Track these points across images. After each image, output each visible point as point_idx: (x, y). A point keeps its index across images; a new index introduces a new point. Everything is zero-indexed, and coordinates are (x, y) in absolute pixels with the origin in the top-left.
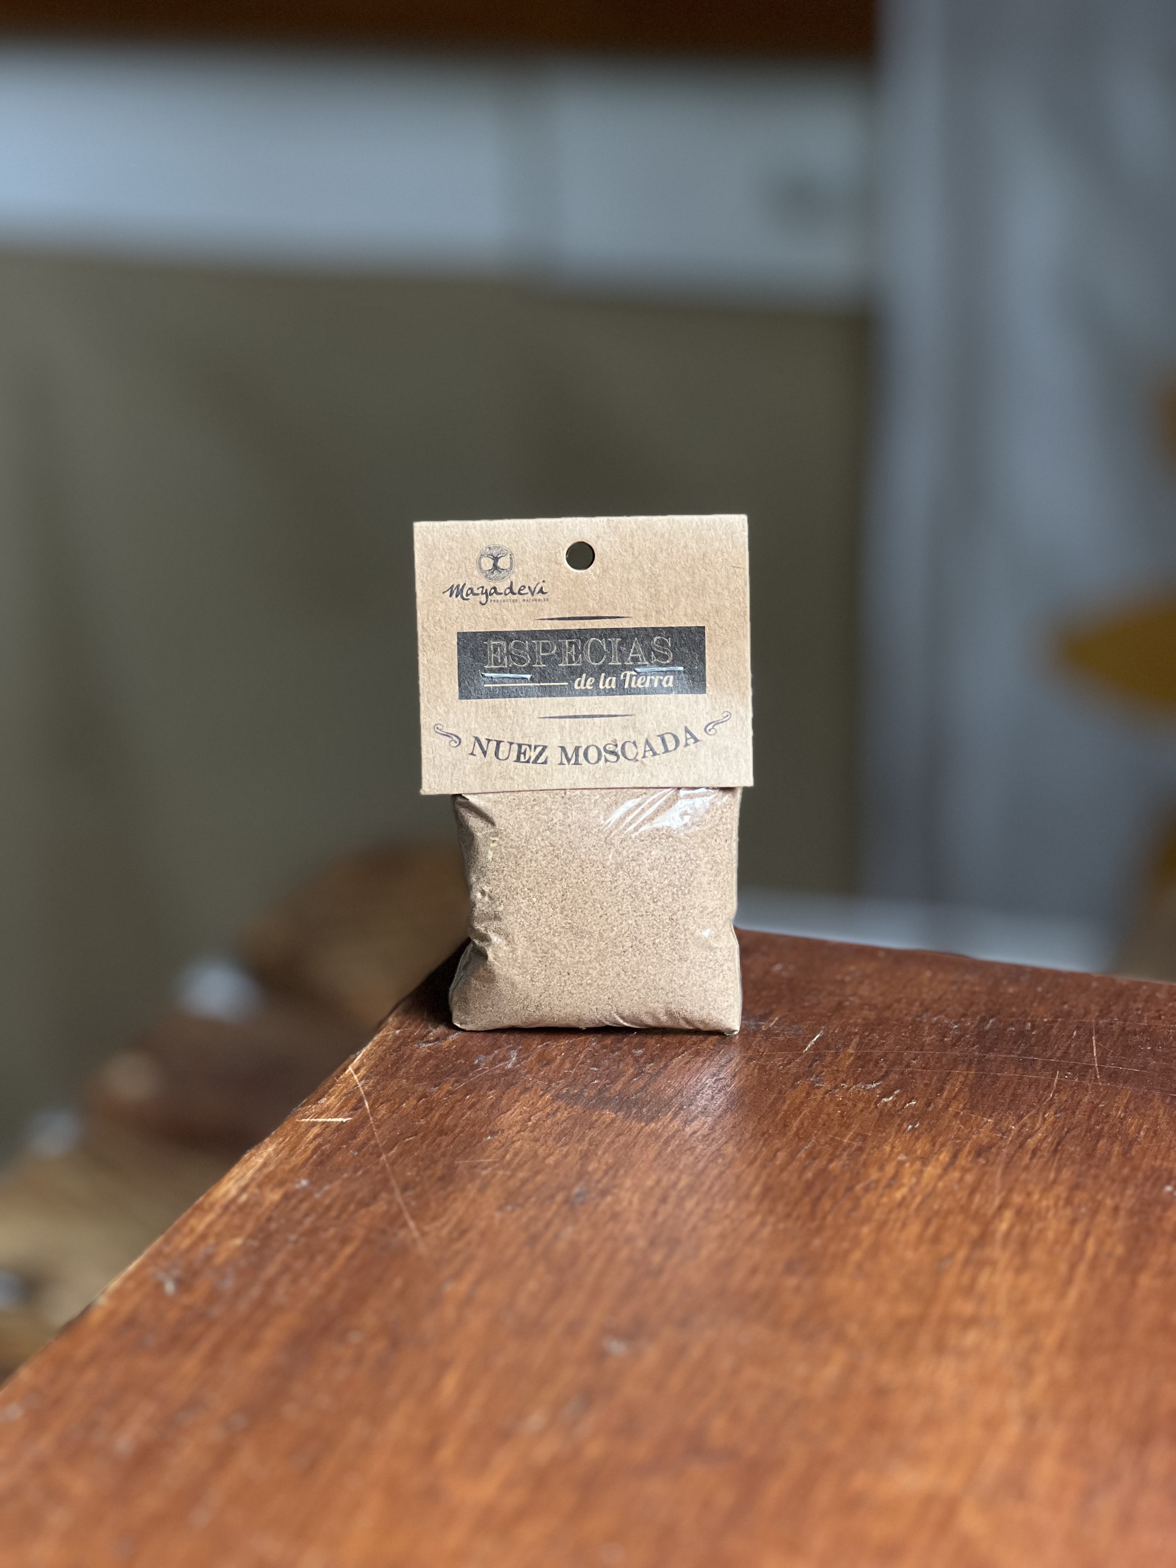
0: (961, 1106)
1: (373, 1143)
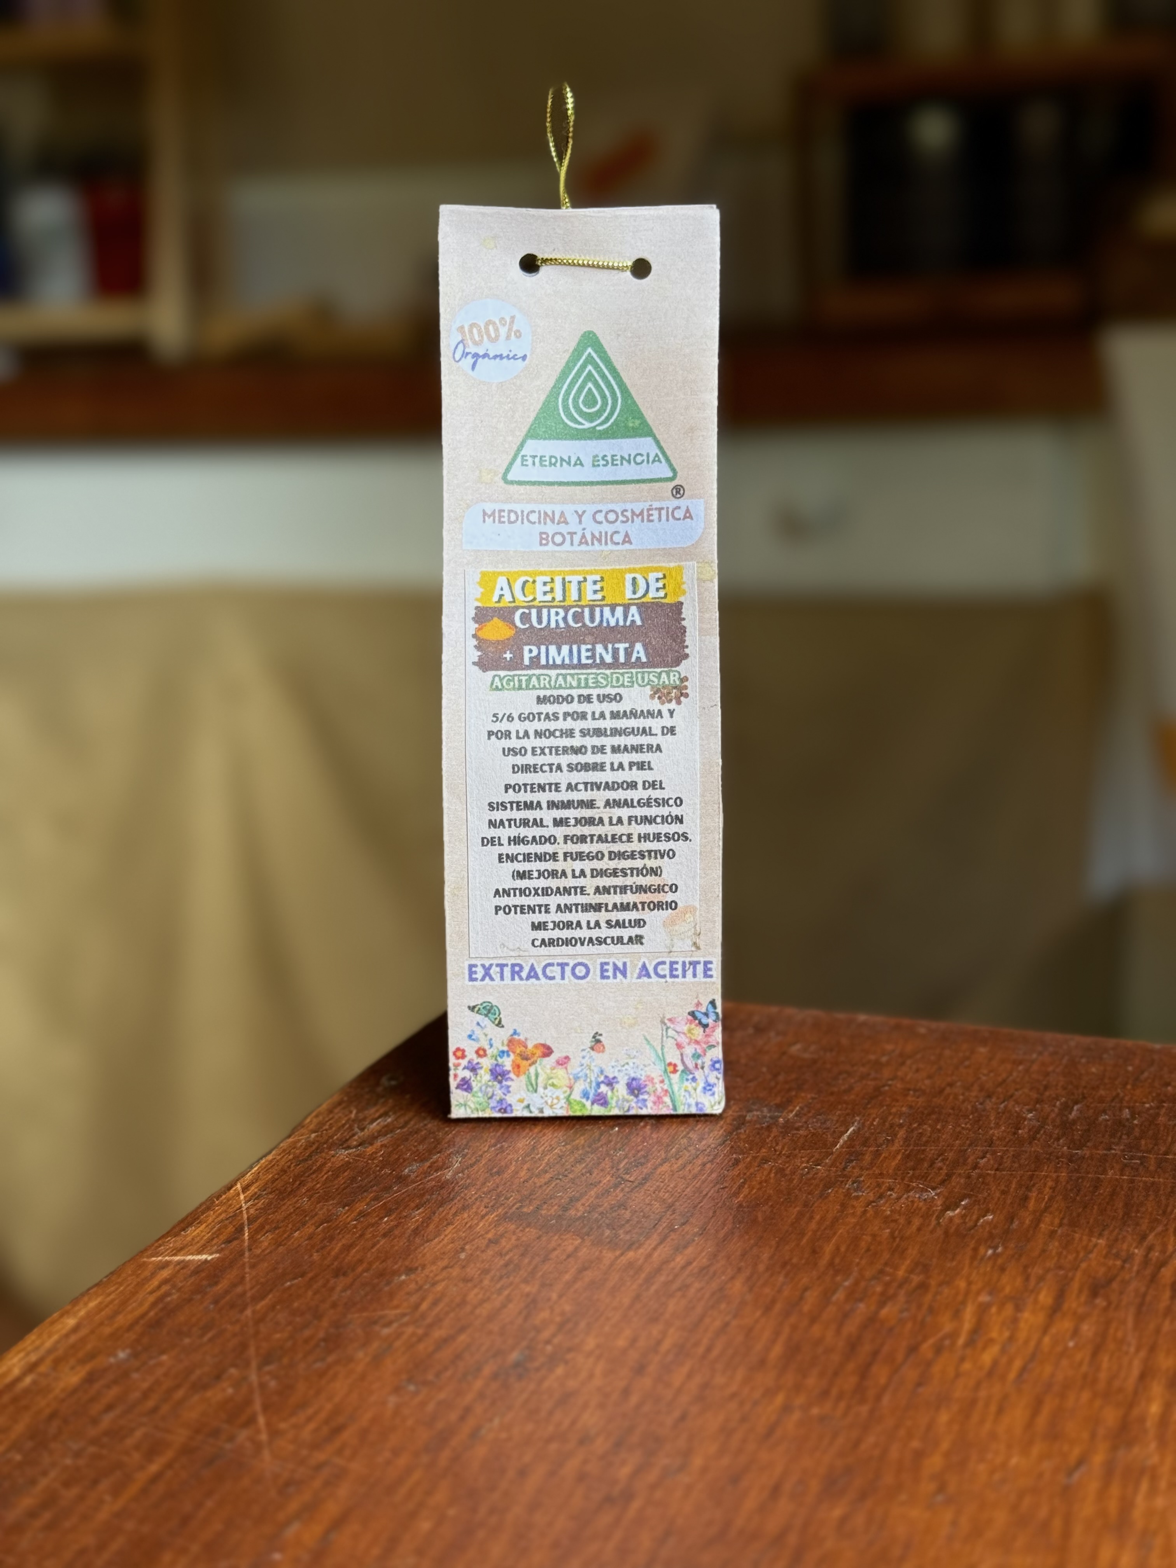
0: (1057, 1221)
1: (239, 1289)
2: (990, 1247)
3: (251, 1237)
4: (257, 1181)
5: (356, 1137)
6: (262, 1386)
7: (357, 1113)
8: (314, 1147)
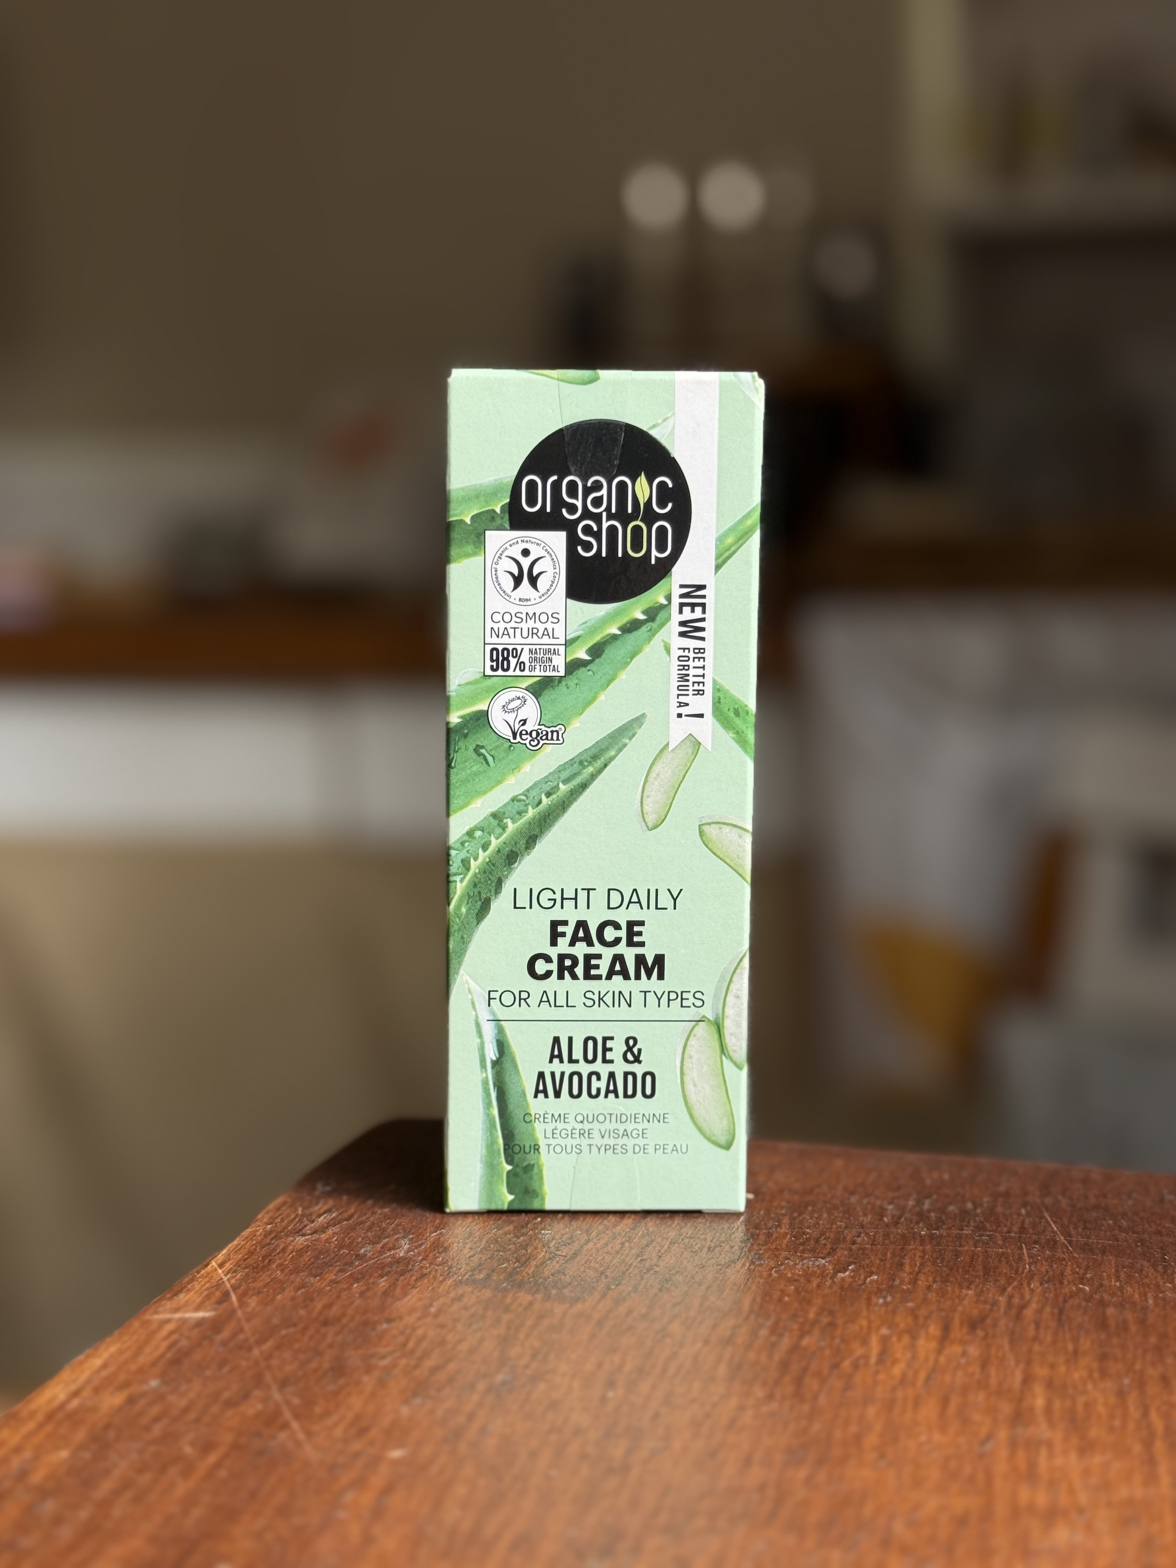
1: (241, 1337)
2: (880, 1297)
3: (240, 1300)
4: (229, 1259)
5: (308, 1227)
6: (288, 1403)
7: (303, 1210)
8: (273, 1235)
